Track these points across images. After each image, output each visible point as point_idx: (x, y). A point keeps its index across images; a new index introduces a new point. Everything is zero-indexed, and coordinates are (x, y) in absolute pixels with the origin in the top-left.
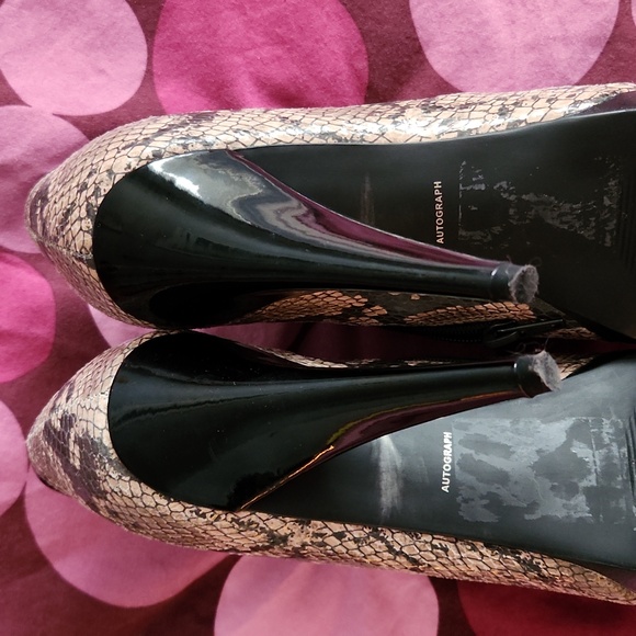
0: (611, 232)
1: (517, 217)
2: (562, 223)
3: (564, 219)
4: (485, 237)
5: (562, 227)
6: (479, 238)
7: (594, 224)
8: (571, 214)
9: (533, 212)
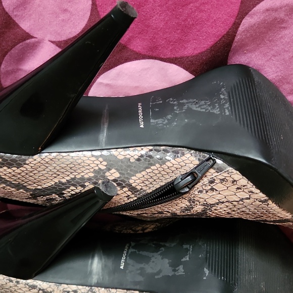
0: (228, 108)
1: (178, 109)
2: (201, 109)
3: (202, 107)
4: (164, 121)
5: (202, 110)
6: (161, 122)
7: (218, 107)
8: (205, 105)
9: (186, 106)
